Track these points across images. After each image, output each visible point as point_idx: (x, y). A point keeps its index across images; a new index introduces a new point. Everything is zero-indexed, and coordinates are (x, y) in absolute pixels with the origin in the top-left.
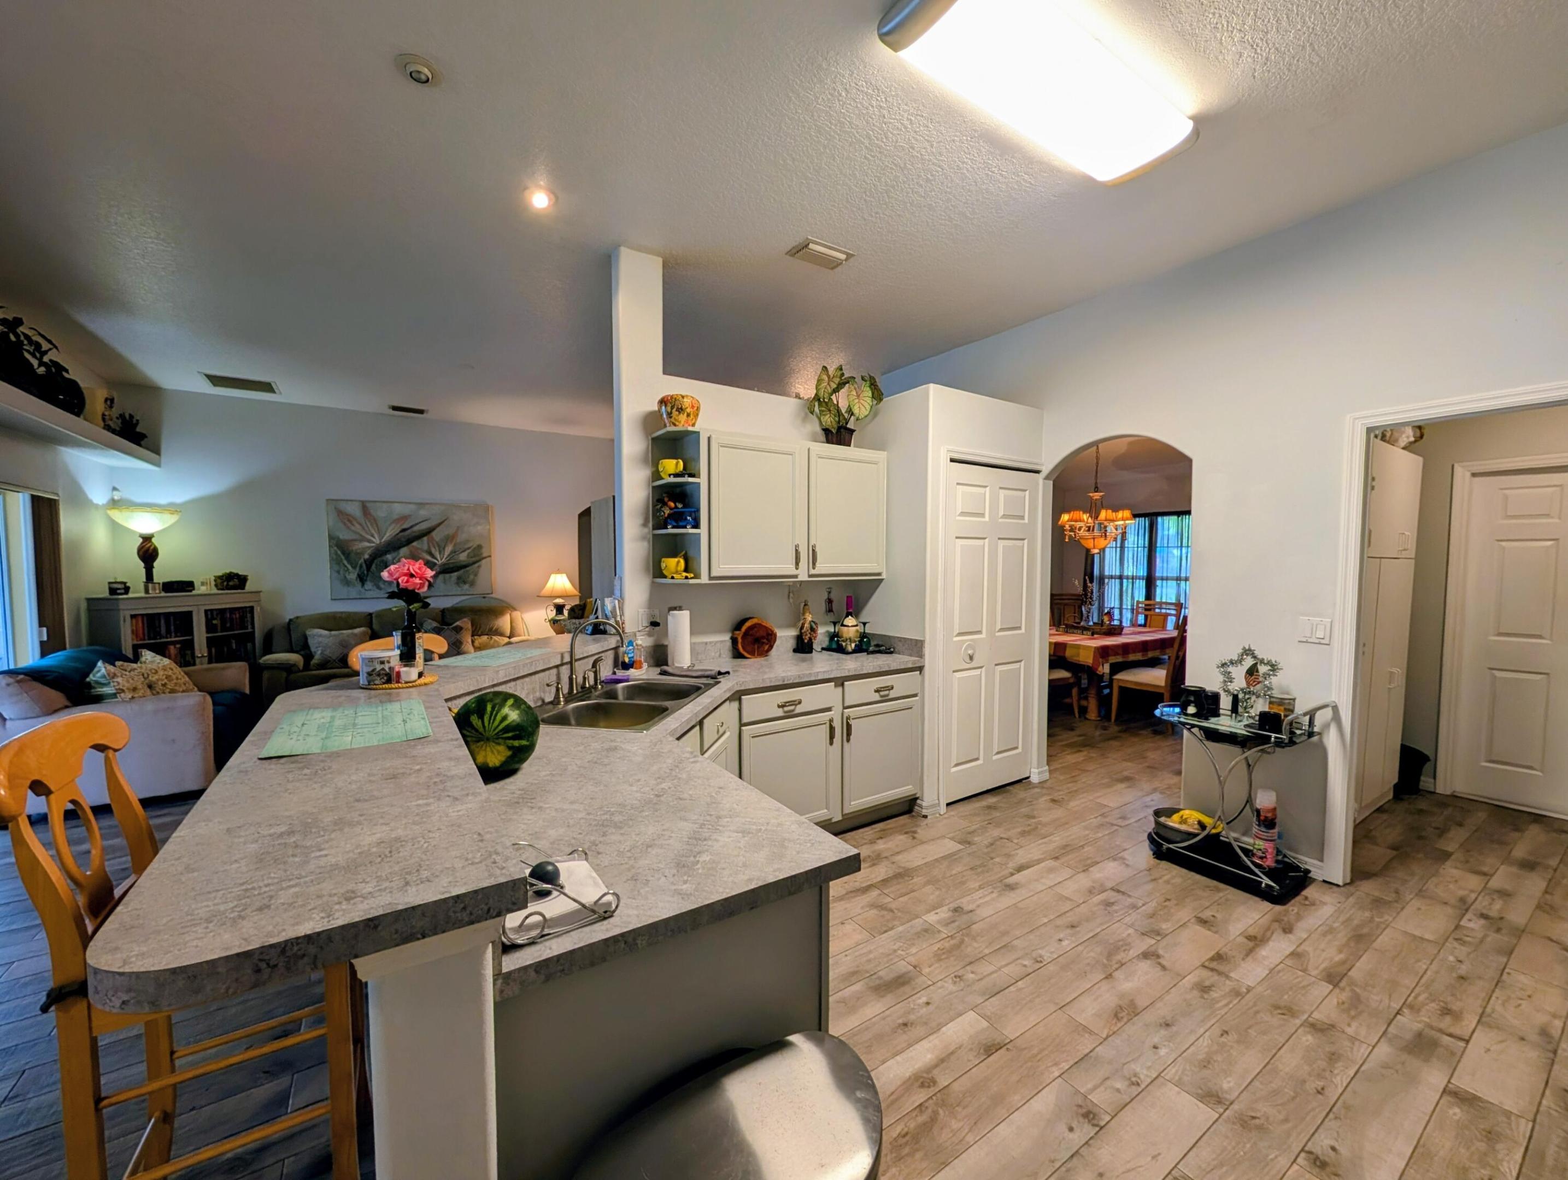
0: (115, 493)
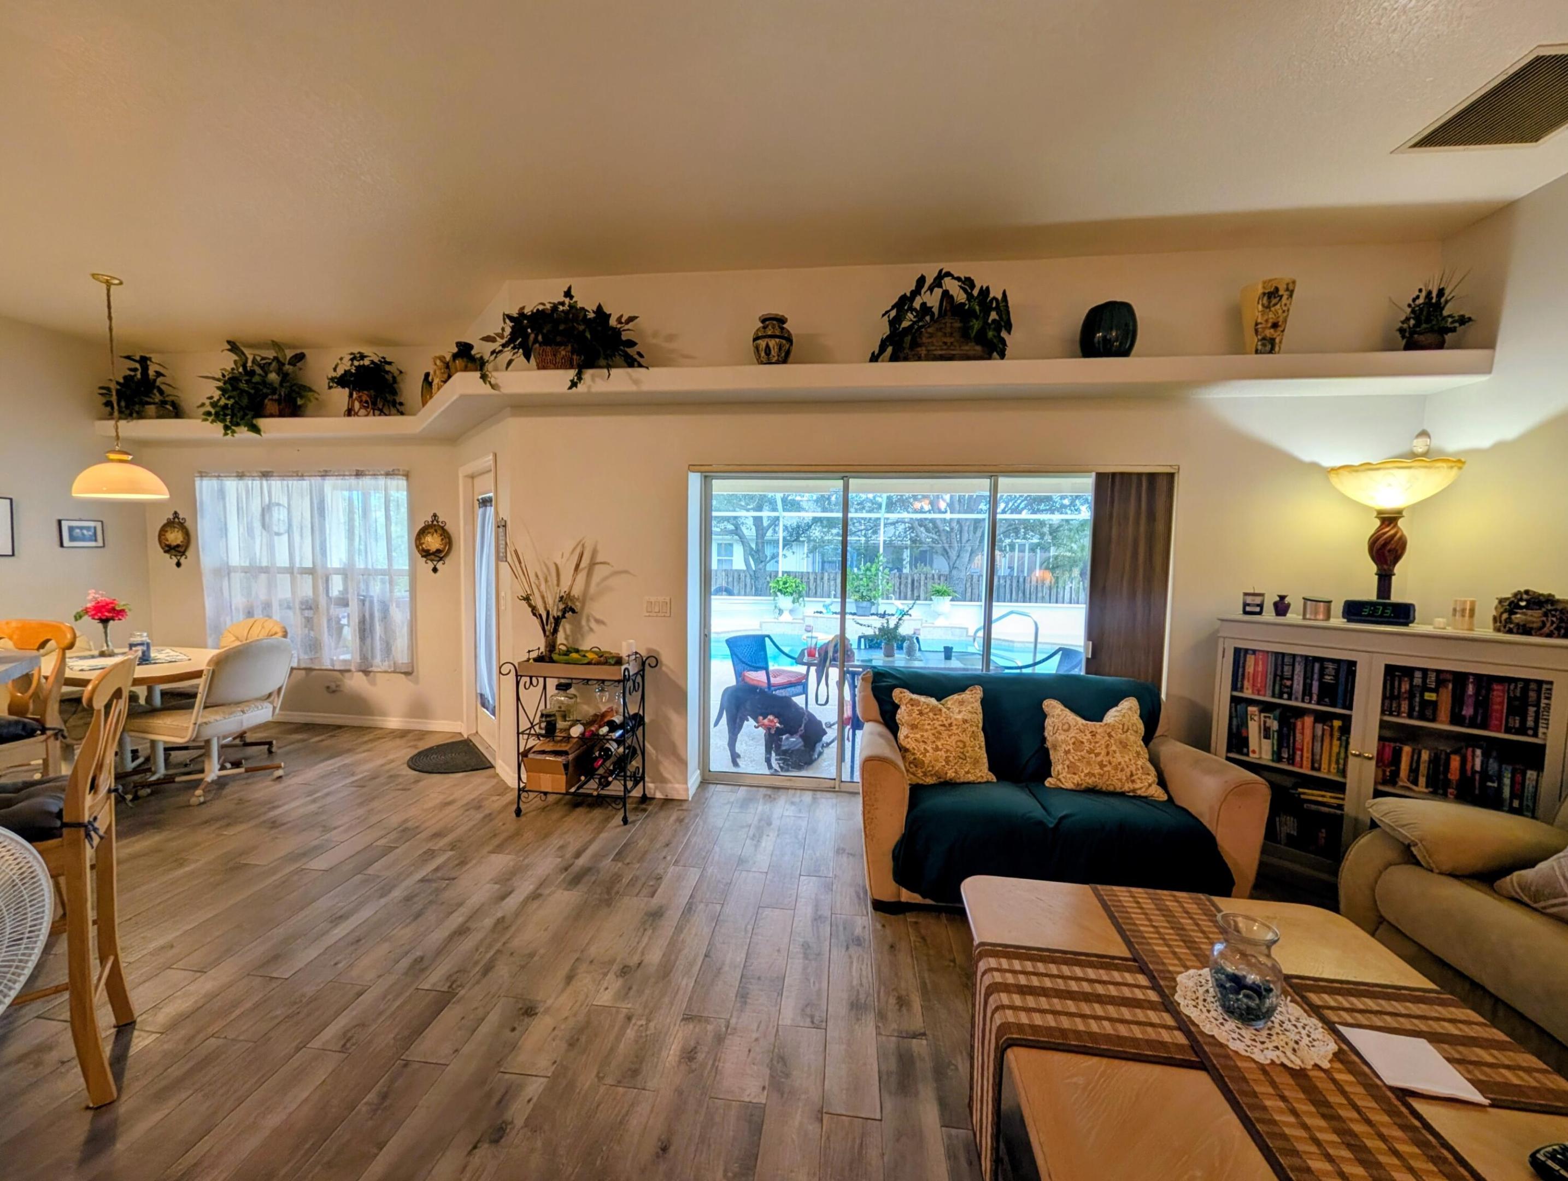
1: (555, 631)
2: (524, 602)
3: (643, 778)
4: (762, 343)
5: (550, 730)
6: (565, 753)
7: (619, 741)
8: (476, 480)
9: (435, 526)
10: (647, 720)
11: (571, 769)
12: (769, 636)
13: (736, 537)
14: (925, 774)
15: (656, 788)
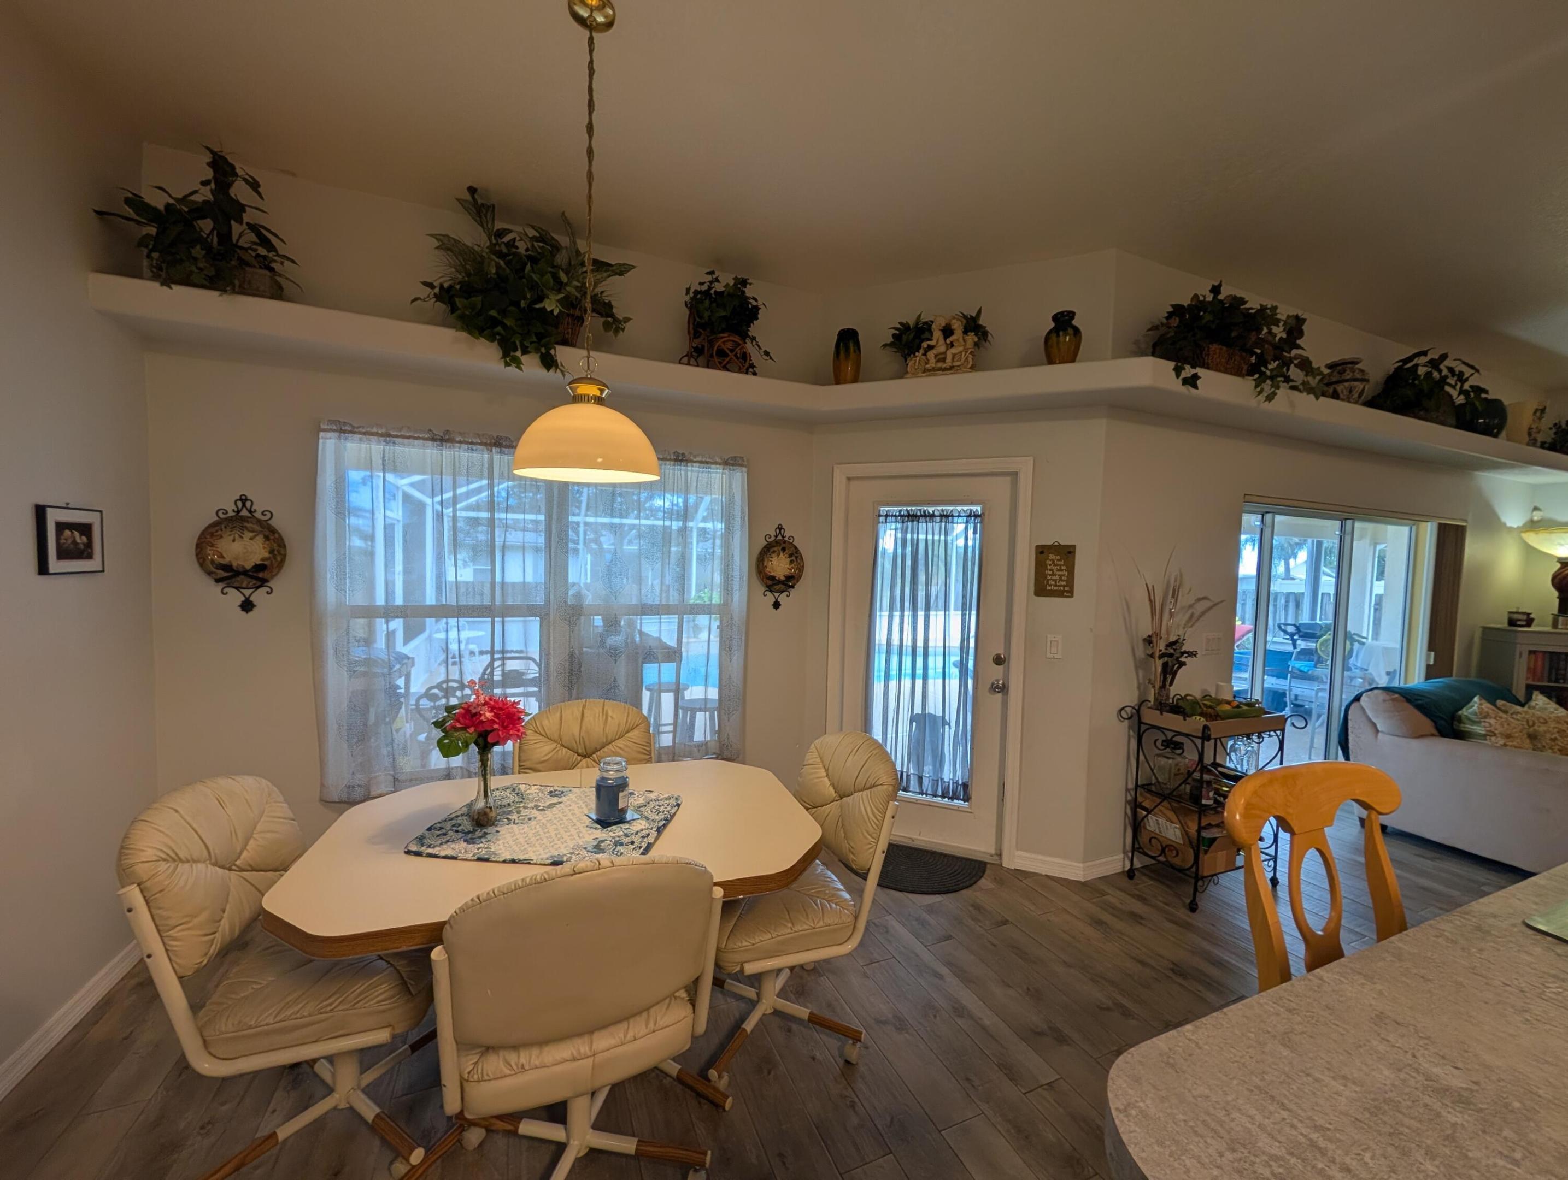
0: (1535, 513)
9: (779, 543)
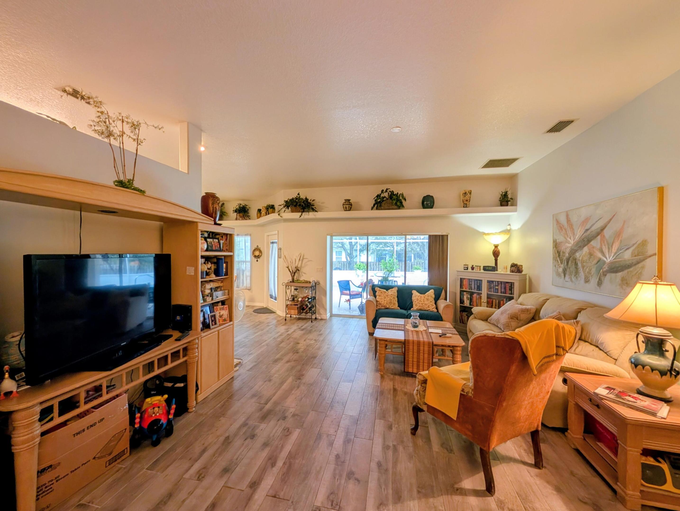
1: (294, 276)
2: (287, 269)
3: (315, 313)
4: (345, 206)
5: (293, 300)
6: (297, 305)
7: (310, 302)
8: (269, 236)
9: (257, 249)
10: (317, 298)
11: (299, 309)
12: (351, 281)
13: (342, 249)
14: (382, 306)
15: (319, 316)
